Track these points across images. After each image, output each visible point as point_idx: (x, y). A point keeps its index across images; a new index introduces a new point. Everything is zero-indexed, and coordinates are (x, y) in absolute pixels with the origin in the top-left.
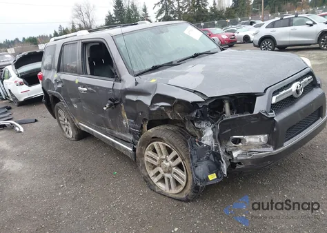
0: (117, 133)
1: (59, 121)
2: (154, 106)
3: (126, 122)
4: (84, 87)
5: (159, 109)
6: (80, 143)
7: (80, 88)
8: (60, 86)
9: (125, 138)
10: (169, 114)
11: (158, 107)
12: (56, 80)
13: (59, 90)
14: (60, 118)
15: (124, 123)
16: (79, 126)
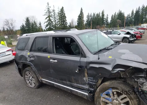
0: (75, 85)
1: (25, 78)
2: (114, 71)
3: (86, 79)
4: (55, 60)
5: (118, 72)
6: (39, 90)
7: (51, 60)
8: (32, 59)
9: (82, 87)
10: (121, 75)
11: (117, 71)
12: (28, 56)
13: (31, 61)
14: (26, 76)
15: (85, 79)
16: (41, 80)
